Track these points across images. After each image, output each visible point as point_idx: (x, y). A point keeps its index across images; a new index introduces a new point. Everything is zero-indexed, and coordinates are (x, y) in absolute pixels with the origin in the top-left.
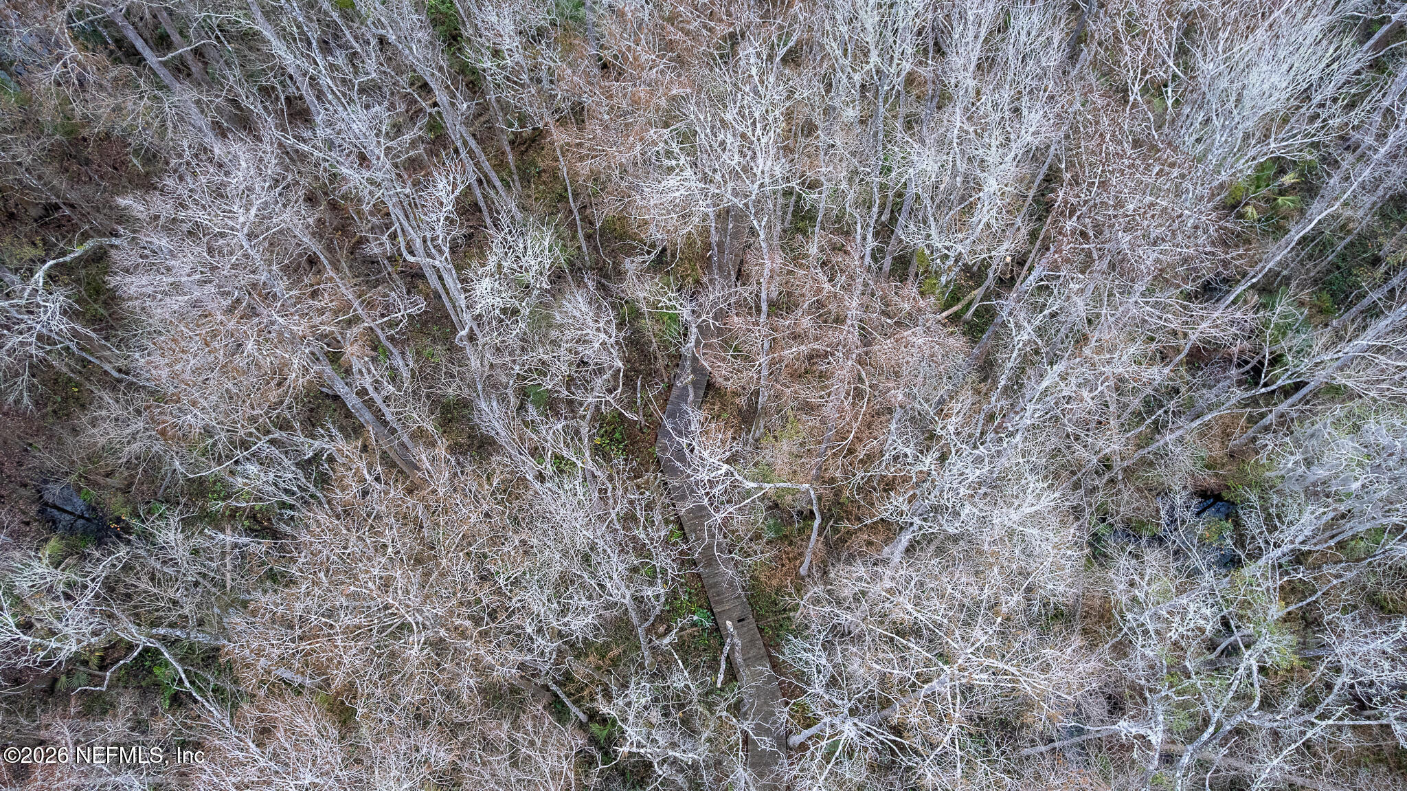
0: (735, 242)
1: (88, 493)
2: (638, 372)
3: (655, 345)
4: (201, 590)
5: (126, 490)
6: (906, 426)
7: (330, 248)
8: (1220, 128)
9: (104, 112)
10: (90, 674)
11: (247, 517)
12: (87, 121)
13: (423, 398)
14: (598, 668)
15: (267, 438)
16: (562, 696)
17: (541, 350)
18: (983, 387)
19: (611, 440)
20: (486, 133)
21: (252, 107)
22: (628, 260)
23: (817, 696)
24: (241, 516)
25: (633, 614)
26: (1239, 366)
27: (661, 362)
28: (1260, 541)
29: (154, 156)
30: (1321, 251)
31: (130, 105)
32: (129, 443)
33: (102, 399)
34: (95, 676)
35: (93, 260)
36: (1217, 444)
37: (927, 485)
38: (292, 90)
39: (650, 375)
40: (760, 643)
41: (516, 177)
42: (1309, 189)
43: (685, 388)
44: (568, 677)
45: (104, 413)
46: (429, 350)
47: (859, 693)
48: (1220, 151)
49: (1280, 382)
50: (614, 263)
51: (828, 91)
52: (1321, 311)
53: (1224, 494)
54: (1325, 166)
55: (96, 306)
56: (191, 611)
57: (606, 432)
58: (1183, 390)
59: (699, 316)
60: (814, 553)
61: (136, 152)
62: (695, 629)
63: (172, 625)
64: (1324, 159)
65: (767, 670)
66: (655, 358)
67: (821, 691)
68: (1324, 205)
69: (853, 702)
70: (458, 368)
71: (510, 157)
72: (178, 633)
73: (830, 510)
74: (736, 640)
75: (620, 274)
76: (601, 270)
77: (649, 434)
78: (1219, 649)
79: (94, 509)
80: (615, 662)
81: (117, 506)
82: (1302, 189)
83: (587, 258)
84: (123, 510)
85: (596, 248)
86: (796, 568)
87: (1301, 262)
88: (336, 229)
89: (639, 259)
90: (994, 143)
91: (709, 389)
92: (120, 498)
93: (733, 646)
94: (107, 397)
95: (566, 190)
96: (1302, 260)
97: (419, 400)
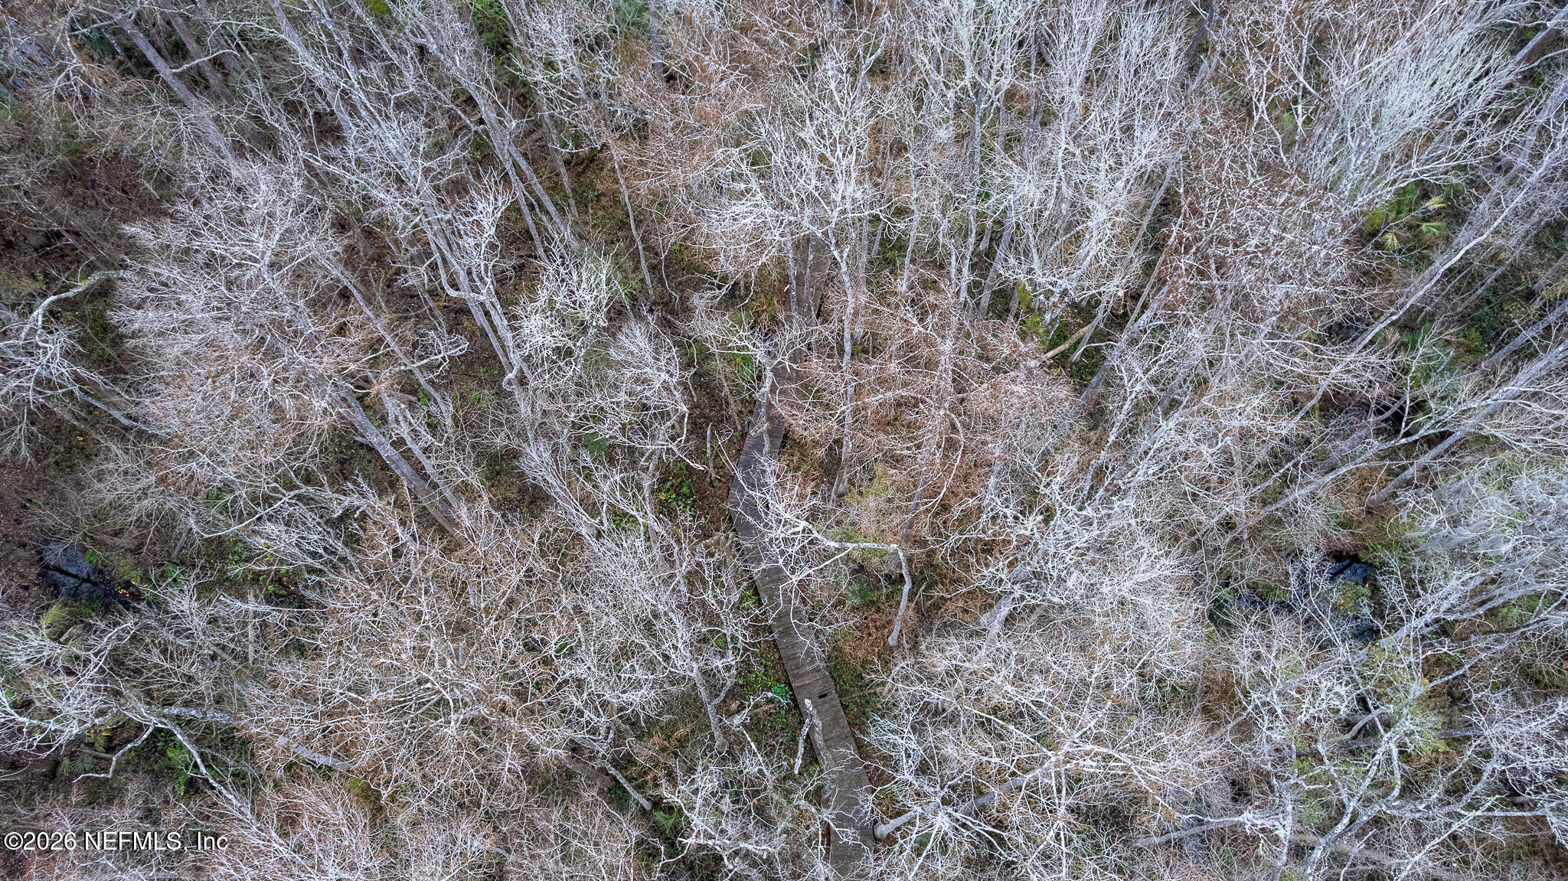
0: (816, 274)
1: (94, 553)
2: (708, 419)
3: (727, 389)
4: (219, 664)
5: (136, 551)
6: (1006, 480)
7: (365, 281)
8: (1355, 149)
9: (113, 131)
10: (96, 757)
11: (272, 581)
12: (93, 140)
13: (468, 449)
14: (663, 749)
15: (292, 493)
16: (622, 781)
17: (598, 396)
18: (1093, 436)
19: (678, 495)
20: (538, 153)
21: (276, 125)
22: (696, 295)
23: (906, 783)
24: (265, 580)
25: (702, 689)
26: (1379, 412)
27: (734, 408)
28: (1401, 610)
29: (169, 179)
30: (1469, 283)
31: (141, 123)
32: (139, 499)
33: (110, 450)
34: (101, 758)
35: (100, 294)
36: (1354, 500)
37: (1029, 549)
38: (321, 106)
39: (719, 422)
40: (844, 722)
41: (572, 202)
42: (1456, 215)
43: (760, 437)
44: (629, 760)
45: (111, 466)
46: (475, 394)
47: (953, 779)
48: (1356, 175)
49: (1422, 432)
50: (681, 298)
51: (918, 109)
52: (1469, 351)
53: (1361, 555)
54: (1473, 190)
55: (103, 346)
56: (207, 688)
57: (672, 485)
58: (1315, 440)
59: (775, 357)
60: (905, 621)
61: (149, 175)
62: (771, 706)
63: (187, 704)
64: (1471, 183)
65: (851, 752)
66: (727, 403)
67: (911, 778)
68: (1473, 233)
69: (946, 790)
70: (506, 416)
71: (565, 179)
72: (193, 712)
73: (922, 573)
74: (816, 721)
75: (687, 311)
76: (666, 304)
77: (720, 488)
78: (1356, 728)
79: (101, 572)
80: (682, 743)
81: (125, 568)
82: (1448, 214)
83: (651, 292)
84: (133, 573)
85: (661, 281)
86: (885, 638)
87: (1447, 297)
88: (372, 260)
89: (709, 294)
90: (1103, 166)
91: (785, 441)
92: (130, 559)
93: (812, 727)
94: (115, 448)
95: (628, 216)
96: (1448, 294)
97: (464, 450)
